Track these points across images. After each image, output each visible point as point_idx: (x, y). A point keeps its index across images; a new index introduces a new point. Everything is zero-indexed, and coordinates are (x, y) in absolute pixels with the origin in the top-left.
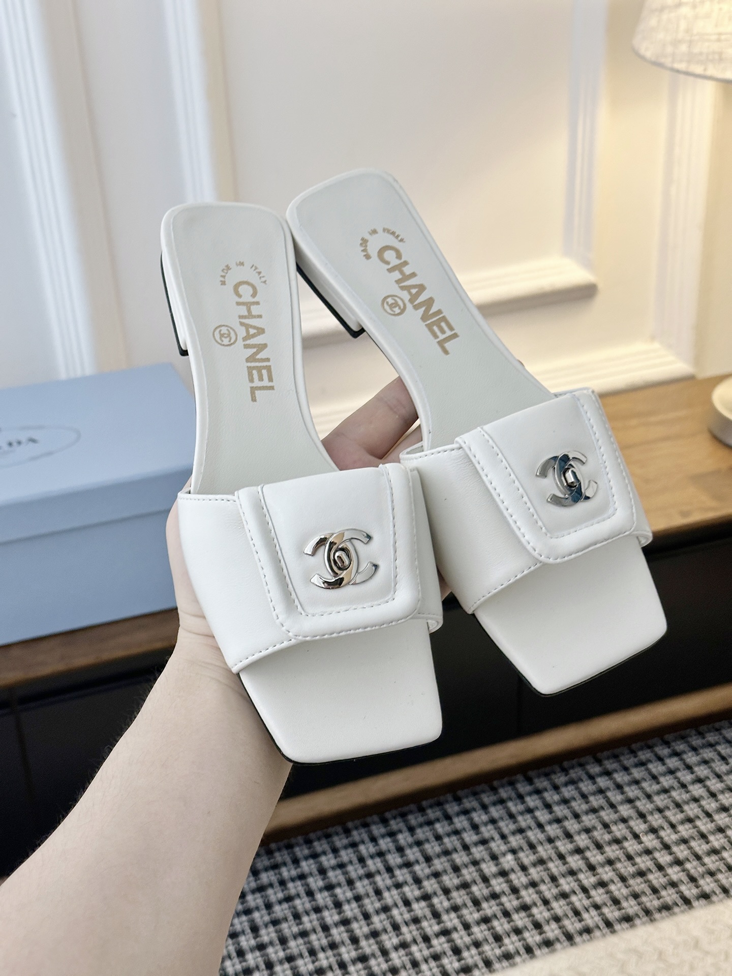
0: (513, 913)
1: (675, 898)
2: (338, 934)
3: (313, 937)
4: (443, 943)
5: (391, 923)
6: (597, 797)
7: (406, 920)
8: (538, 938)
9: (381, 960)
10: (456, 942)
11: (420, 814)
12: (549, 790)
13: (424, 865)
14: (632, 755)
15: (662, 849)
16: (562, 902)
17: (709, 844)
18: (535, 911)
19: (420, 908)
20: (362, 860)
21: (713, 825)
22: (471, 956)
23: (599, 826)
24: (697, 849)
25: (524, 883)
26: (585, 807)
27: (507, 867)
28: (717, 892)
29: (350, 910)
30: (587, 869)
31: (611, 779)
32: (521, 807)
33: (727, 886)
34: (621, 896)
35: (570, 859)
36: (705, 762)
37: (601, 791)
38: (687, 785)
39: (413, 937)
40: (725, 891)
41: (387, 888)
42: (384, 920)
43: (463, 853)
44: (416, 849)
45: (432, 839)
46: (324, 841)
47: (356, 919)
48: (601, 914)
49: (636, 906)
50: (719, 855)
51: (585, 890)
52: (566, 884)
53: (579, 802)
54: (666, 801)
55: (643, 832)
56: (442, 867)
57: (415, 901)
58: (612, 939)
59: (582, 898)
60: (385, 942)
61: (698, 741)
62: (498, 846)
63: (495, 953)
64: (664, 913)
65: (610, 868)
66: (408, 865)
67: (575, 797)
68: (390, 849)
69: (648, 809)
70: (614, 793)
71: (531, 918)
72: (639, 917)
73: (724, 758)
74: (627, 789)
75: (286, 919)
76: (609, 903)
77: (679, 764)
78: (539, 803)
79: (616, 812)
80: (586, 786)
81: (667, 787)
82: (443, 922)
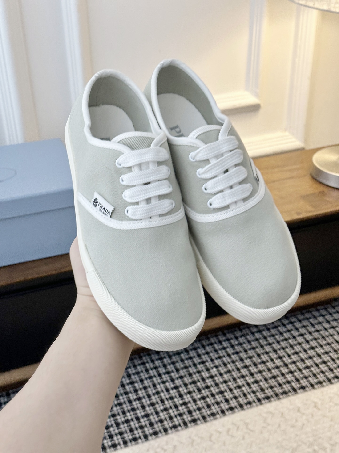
0: (216, 395)
1: (289, 389)
2: (136, 404)
3: (124, 406)
4: (184, 409)
5: (160, 399)
6: (255, 342)
7: (167, 398)
8: (227, 407)
9: (155, 416)
10: (190, 408)
12: (233, 339)
13: (176, 373)
15: (284, 366)
16: (238, 390)
17: (305, 364)
18: (226, 394)
19: (173, 393)
20: (147, 371)
21: (307, 355)
22: (197, 415)
23: (256, 356)
24: (300, 367)
25: (221, 382)
26: (249, 347)
27: (213, 374)
28: (309, 386)
29: (142, 393)
30: (250, 375)
31: (262, 334)
32: (220, 347)
33: (313, 383)
34: (265, 387)
35: (242, 371)
36: (304, 327)
37: (257, 340)
38: (296, 337)
39: (170, 405)
40: (312, 385)
41: (158, 383)
43: (193, 368)
44: (172, 366)
45: (179, 361)
47: (144, 397)
48: (256, 396)
49: (271, 392)
50: (310, 369)
51: (249, 385)
52: (240, 382)
53: (247, 344)
54: (286, 344)
55: (276, 358)
56: (184, 374)
57: (171, 389)
58: (261, 407)
59: (247, 388)
60: (157, 408)
61: (301, 317)
62: (210, 365)
63: (207, 413)
64: (284, 395)
65: (260, 375)
66: (168, 373)
67: (245, 342)
68: (160, 365)
69: (278, 348)
70: (263, 340)
71: (224, 397)
72: (273, 397)
73: (313, 325)
74: (268, 339)
76: (260, 390)
77: (292, 328)
78: (228, 345)
79: (264, 349)
80: (250, 337)
81: (287, 338)
82: (184, 399)
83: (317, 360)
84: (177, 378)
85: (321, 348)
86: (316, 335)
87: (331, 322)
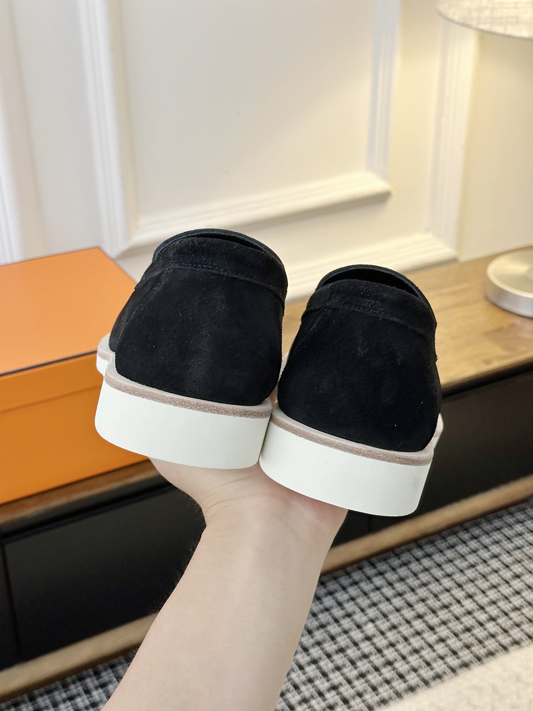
0: (381, 668)
1: (495, 647)
4: (334, 696)
5: (292, 684)
6: (424, 574)
8: (404, 686)
10: (343, 694)
12: (389, 572)
14: (443, 540)
15: (478, 610)
16: (416, 656)
17: (512, 604)
18: (397, 665)
19: (311, 670)
21: (511, 589)
22: (356, 703)
23: (431, 597)
24: (503, 607)
25: (385, 645)
26: (417, 582)
27: (369, 633)
28: (524, 640)
30: (429, 629)
31: (433, 559)
32: (371, 586)
33: (530, 634)
34: (457, 648)
35: (414, 623)
36: (497, 542)
37: (426, 570)
38: (487, 561)
39: (311, 693)
40: (530, 637)
43: (335, 625)
49: (468, 654)
50: (521, 611)
51: (430, 646)
52: (416, 642)
53: (411, 579)
54: (474, 574)
55: (463, 598)
56: (322, 637)
57: (306, 665)
59: (429, 652)
60: (290, 699)
61: (488, 527)
62: (360, 618)
63: (374, 701)
64: (491, 657)
65: (445, 627)
67: (409, 575)
69: (463, 580)
70: (436, 570)
71: (395, 671)
72: (473, 663)
73: (509, 539)
74: (444, 566)
76: (450, 654)
77: (478, 545)
78: (383, 582)
79: (441, 584)
80: (415, 567)
81: (473, 563)
82: (330, 680)
83: (528, 596)
86: (517, 555)
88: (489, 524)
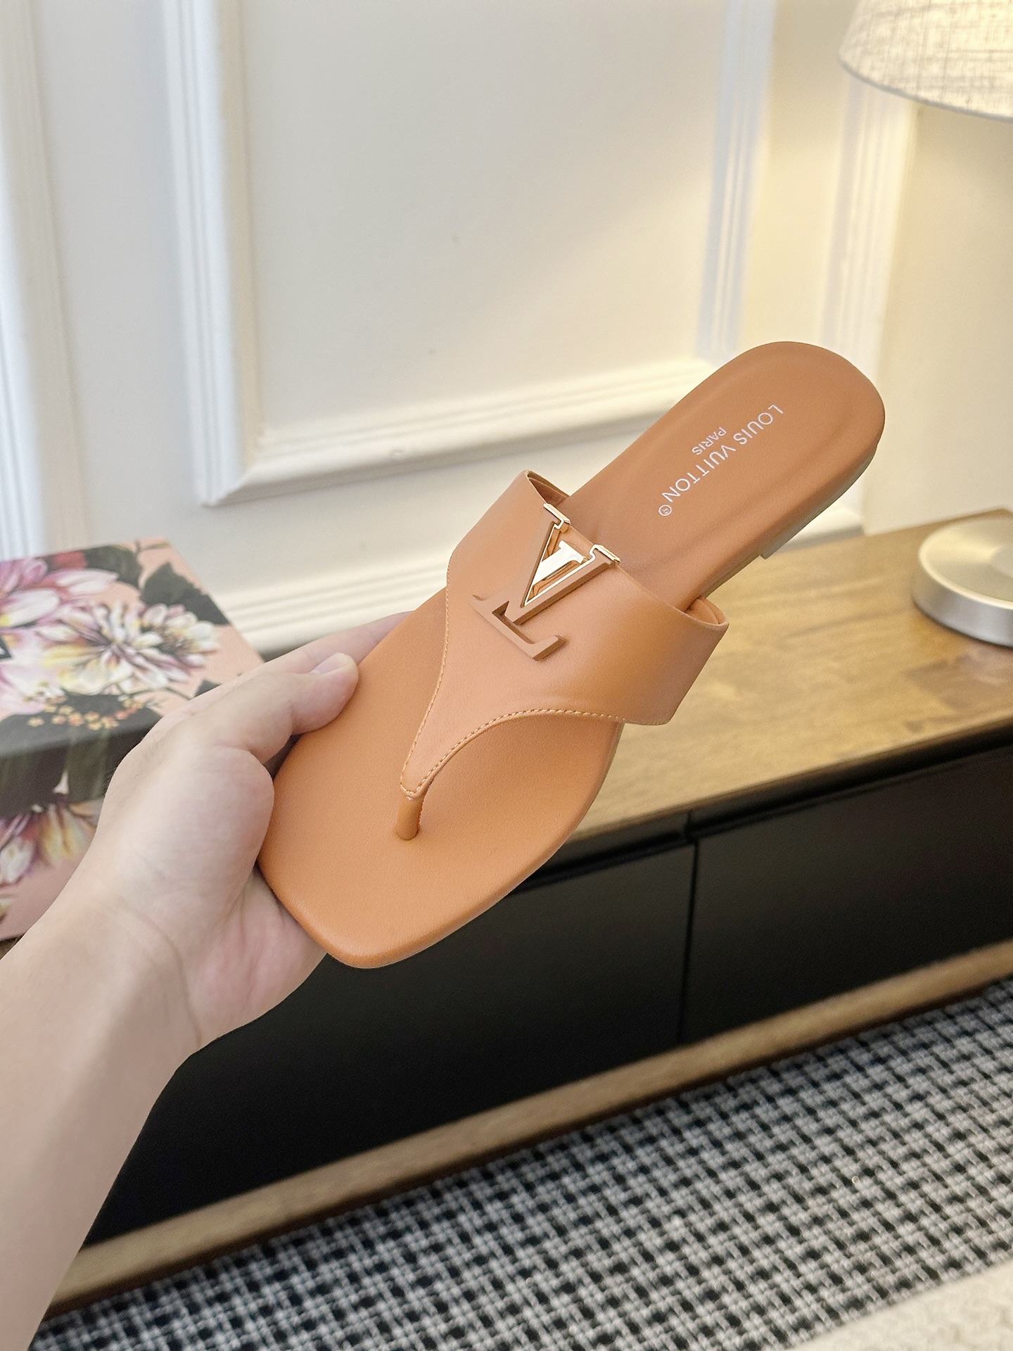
0: (697, 1305)
1: (915, 1270)
5: (523, 1329)
6: (782, 1127)
7: (545, 1323)
8: (738, 1341)
11: (537, 1165)
12: (714, 1119)
13: (557, 1240)
14: (821, 1067)
15: (885, 1199)
16: (763, 1285)
17: (949, 1190)
18: (726, 1299)
19: (562, 1305)
20: (465, 1238)
21: (947, 1162)
23: (795, 1171)
24: (933, 1196)
25: (705, 1261)
26: (769, 1143)
27: (675, 1236)
28: (971, 1259)
29: (462, 1314)
30: (789, 1234)
31: (798, 1100)
32: (680, 1148)
33: (983, 1247)
34: (842, 1270)
35: (761, 1221)
36: (922, 1071)
37: (786, 1119)
38: (903, 1104)
40: (981, 1255)
41: (509, 1276)
42: (513, 1327)
43: (610, 1220)
44: (541, 1217)
45: (562, 1201)
46: (404, 1212)
47: (471, 1326)
48: (820, 1300)
49: (863, 1285)
50: (964, 1204)
51: (791, 1266)
52: (763, 1256)
53: (760, 1136)
54: (879, 1130)
55: (855, 1175)
56: (583, 1240)
57: (554, 1294)
58: (840, 1334)
59: (789, 1276)
61: (906, 1040)
62: (659, 1207)
64: (905, 1293)
65: (820, 1229)
66: (533, 1241)
67: (751, 1127)
68: (504, 1218)
69: (856, 1141)
70: (806, 1120)
71: (723, 1311)
72: (872, 1300)
73: (945, 1065)
74: (821, 1114)
75: (368, 1333)
76: (828, 1282)
77: (886, 1075)
78: (703, 1140)
79: (814, 1148)
80: (765, 1112)
81: (876, 1109)
82: (599, 1324)
83: (981, 1173)
84: (566, 1258)
85: (984, 1135)
86: (960, 1096)
87: (998, 1054)
88: (908, 1035)
